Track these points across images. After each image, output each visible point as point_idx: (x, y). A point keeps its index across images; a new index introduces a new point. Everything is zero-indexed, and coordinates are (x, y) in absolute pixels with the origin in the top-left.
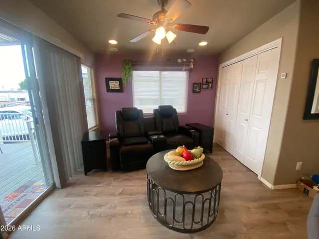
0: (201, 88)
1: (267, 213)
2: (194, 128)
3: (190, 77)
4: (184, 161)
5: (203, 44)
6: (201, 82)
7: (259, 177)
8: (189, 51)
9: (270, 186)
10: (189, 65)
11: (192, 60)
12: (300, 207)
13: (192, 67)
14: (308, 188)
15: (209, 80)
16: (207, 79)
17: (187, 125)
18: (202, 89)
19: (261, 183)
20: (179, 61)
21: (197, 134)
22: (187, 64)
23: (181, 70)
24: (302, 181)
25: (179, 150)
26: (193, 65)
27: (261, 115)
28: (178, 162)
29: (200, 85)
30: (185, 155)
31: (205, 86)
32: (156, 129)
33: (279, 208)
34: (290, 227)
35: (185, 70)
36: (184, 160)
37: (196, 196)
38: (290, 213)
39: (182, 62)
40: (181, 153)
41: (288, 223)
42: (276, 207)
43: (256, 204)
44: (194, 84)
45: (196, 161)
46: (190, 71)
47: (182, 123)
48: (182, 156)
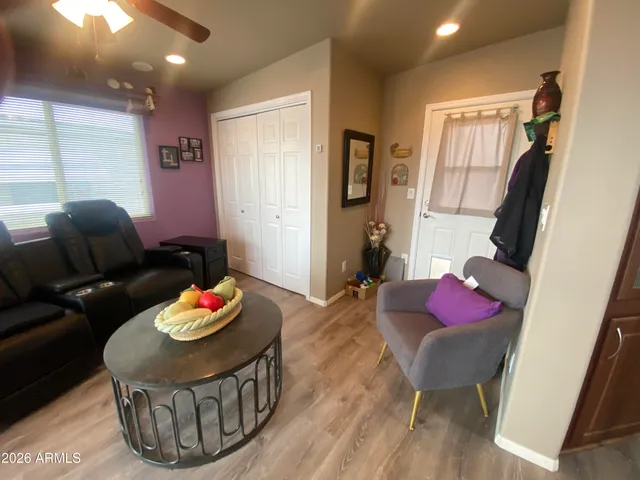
0: (179, 158)
1: (332, 338)
2: (186, 248)
3: (147, 129)
4: (209, 315)
5: (176, 60)
6: (177, 144)
7: (307, 298)
8: (139, 65)
9: (321, 303)
10: (143, 101)
11: (149, 91)
12: (357, 314)
13: (152, 107)
14: (357, 289)
15: (195, 143)
16: (189, 139)
17: (162, 244)
18: (182, 159)
19: (312, 304)
20: (114, 84)
21: (197, 258)
22: (138, 96)
23: (123, 110)
24: (349, 283)
25: (185, 296)
26: (154, 103)
27: (296, 207)
28: (198, 321)
29: (178, 153)
30: (206, 303)
31: (187, 155)
32: (72, 271)
33: (341, 326)
34: (358, 340)
35: (133, 112)
36: (208, 311)
37: (257, 363)
38: (353, 325)
39: (122, 88)
40: (194, 302)
41: (355, 338)
42: (337, 327)
43: (318, 334)
44: (161, 148)
45: (230, 305)
46: (146, 116)
47: (150, 242)
48: (199, 305)
